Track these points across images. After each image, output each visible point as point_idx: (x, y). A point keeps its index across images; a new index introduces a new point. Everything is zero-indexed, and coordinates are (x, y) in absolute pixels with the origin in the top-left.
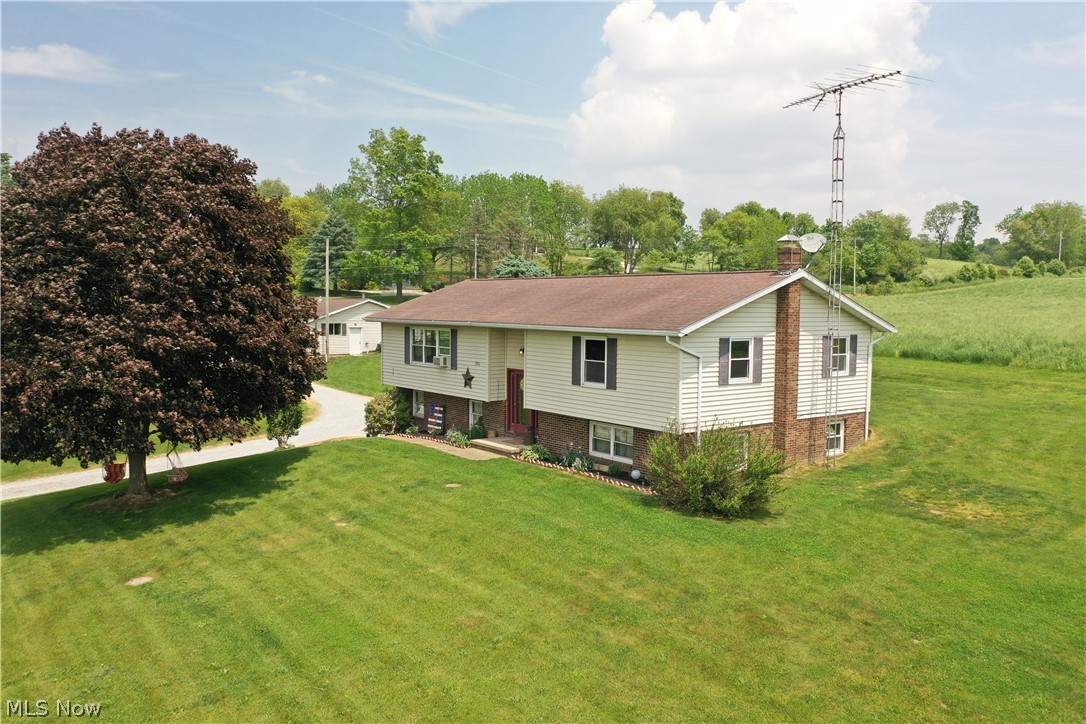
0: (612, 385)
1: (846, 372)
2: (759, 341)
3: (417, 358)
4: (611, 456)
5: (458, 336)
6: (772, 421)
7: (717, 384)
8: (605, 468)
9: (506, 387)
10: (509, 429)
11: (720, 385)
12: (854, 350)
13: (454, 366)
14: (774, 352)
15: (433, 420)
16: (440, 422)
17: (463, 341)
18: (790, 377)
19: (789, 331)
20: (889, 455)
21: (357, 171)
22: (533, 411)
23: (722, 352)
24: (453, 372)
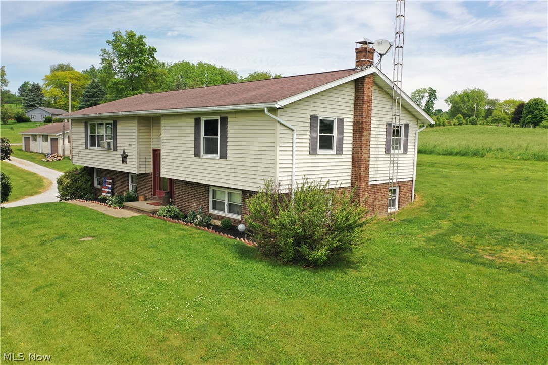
0: (224, 156)
1: (401, 151)
2: (341, 121)
3: (93, 144)
4: (226, 214)
5: (118, 126)
6: (350, 185)
7: (308, 153)
8: (218, 223)
9: (152, 163)
10: (155, 194)
11: (310, 154)
12: (406, 135)
13: (115, 149)
14: (352, 131)
15: (105, 189)
16: (110, 190)
17: (121, 129)
18: (364, 150)
19: (364, 114)
20: (431, 211)
21: (106, 55)
22: (171, 180)
23: (313, 126)
24: (115, 153)
